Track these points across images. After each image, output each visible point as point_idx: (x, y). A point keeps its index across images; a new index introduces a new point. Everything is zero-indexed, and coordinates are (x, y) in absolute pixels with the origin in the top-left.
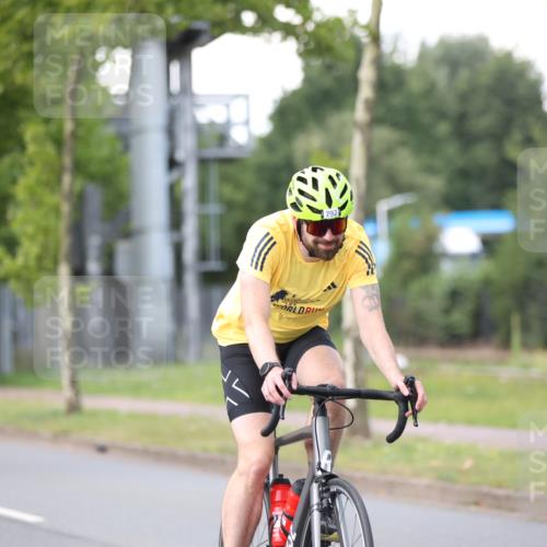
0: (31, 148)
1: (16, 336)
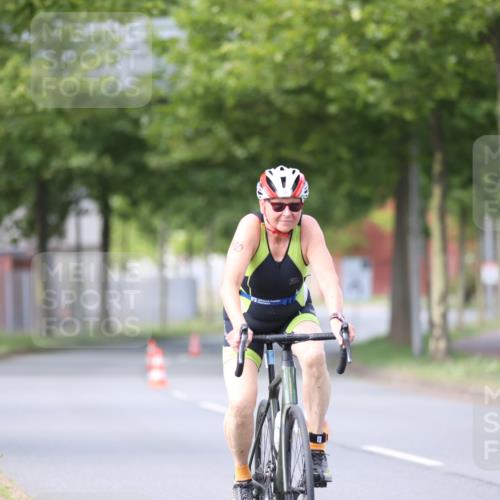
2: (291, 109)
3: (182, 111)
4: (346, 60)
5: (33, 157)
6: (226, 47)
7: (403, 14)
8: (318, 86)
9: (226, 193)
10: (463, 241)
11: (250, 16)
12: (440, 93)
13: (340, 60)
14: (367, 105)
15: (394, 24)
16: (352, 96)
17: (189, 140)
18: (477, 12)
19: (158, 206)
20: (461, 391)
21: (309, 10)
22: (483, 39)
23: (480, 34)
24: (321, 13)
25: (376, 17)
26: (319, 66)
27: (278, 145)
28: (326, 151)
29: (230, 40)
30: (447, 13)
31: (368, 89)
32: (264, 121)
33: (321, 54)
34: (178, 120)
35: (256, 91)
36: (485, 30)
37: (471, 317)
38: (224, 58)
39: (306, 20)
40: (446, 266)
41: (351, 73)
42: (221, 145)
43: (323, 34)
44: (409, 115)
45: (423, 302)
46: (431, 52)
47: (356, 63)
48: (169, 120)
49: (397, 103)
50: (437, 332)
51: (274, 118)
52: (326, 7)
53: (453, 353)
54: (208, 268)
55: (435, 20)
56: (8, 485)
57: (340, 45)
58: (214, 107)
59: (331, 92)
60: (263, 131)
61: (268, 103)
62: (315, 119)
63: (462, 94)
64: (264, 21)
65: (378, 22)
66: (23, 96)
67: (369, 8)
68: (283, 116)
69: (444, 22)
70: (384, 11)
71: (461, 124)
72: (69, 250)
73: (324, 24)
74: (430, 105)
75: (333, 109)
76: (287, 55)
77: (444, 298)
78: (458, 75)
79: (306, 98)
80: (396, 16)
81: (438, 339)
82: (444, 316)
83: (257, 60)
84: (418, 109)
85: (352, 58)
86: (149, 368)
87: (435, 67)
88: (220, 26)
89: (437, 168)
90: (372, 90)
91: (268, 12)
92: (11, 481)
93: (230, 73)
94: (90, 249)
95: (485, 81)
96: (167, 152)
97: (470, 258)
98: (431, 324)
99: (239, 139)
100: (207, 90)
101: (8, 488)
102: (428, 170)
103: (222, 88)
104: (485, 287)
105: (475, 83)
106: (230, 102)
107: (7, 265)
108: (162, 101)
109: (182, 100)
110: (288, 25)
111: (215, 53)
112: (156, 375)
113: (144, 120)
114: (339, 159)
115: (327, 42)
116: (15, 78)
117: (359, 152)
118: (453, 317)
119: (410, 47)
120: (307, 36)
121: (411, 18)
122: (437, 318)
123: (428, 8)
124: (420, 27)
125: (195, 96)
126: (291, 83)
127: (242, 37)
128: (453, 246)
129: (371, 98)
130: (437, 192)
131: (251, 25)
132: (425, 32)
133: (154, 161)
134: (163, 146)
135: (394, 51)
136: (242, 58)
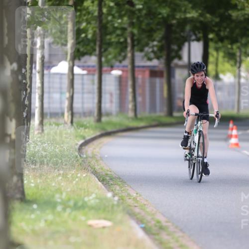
5: (165, 11)
56: (145, 203)
72: (182, 67)
86: (231, 136)
92: (147, 201)
96: (243, 9)
101: (145, 205)
107: (147, 73)
112: (233, 141)
133: (234, 14)
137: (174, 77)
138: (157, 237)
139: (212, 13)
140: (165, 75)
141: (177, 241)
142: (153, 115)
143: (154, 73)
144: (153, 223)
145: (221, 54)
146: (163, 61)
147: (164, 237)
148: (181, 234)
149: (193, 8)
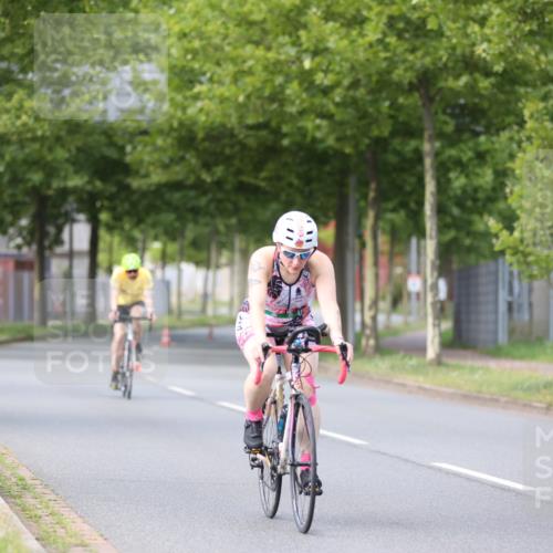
0: (530, 124)
1: (510, 306)
2: (251, 142)
3: (160, 142)
4: (298, 102)
5: (36, 177)
6: (197, 89)
7: (346, 65)
8: (274, 124)
9: (195, 211)
10: (392, 255)
11: (218, 64)
12: (375, 132)
13: (293, 103)
14: (314, 140)
15: (338, 73)
16: (303, 132)
17: (166, 167)
18: (407, 65)
19: (139, 222)
20: (386, 382)
21: (267, 59)
22: (412, 88)
23: (410, 83)
24: (277, 63)
25: (324, 68)
26: (275, 106)
27: (239, 172)
28: (279, 178)
29: (201, 83)
30: (384, 65)
31: (315, 127)
32: (228, 151)
33: (277, 97)
34: (157, 149)
35: (223, 125)
36: (415, 81)
37: (397, 319)
38: (196, 97)
39: (266, 68)
40: (377, 276)
41: (302, 113)
42: (192, 171)
43: (279, 80)
44: (348, 150)
45: (358, 306)
46: (369, 98)
47: (305, 105)
48: (149, 149)
49: (338, 139)
50: (368, 332)
51: (237, 148)
52: (283, 57)
53: (381, 350)
54: (180, 270)
55: (373, 70)
57: (293, 89)
58: (186, 138)
59: (285, 129)
60: (228, 160)
61: (232, 135)
62: (271, 151)
63: (393, 134)
64: (231, 68)
65: (326, 72)
66: (25, 125)
67: (318, 59)
68: (244, 146)
69: (380, 74)
70: (330, 64)
71: (392, 159)
72: (61, 256)
73: (280, 72)
74: (367, 141)
75: (286, 142)
76: (248, 97)
77: (375, 303)
78: (391, 117)
79: (264, 133)
80: (341, 66)
81: (368, 338)
82: (374, 318)
83: (223, 100)
84: (356, 146)
85: (303, 101)
87: (371, 110)
88: (192, 70)
89: (372, 195)
90: (318, 127)
91: (234, 61)
93: (201, 110)
94: (80, 254)
95: (414, 123)
96: (147, 176)
97: (399, 270)
98: (363, 324)
99: (207, 166)
100: (181, 124)
102: (365, 196)
103: (195, 123)
104: (409, 294)
105: (405, 124)
106: (201, 135)
107: (11, 265)
108: (145, 133)
109: (161, 132)
110: (250, 72)
111: (188, 94)
113: (129, 148)
114: (290, 185)
115: (282, 87)
116: (20, 108)
117: (308, 180)
118: (381, 318)
119: (351, 93)
120: (265, 82)
121: (353, 68)
122: (368, 320)
123: (368, 60)
124: (360, 76)
125: (172, 129)
126: (250, 121)
127: (211, 80)
128: (383, 260)
129: (318, 135)
130: (371, 214)
131: (219, 70)
132: (363, 82)
133: (135, 183)
134: (143, 171)
135: (337, 96)
136: (211, 99)
137: (49, 268)
138: (18, 501)
139: (103, 180)
140: (36, 267)
141: (48, 507)
142: (20, 325)
143: (21, 265)
144: (14, 480)
145: (116, 239)
146: (34, 247)
147: (29, 500)
148: (53, 497)
149: (76, 172)
